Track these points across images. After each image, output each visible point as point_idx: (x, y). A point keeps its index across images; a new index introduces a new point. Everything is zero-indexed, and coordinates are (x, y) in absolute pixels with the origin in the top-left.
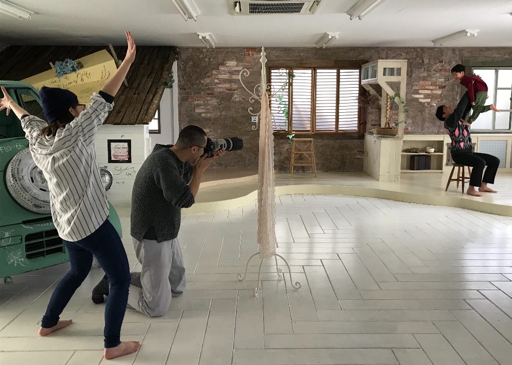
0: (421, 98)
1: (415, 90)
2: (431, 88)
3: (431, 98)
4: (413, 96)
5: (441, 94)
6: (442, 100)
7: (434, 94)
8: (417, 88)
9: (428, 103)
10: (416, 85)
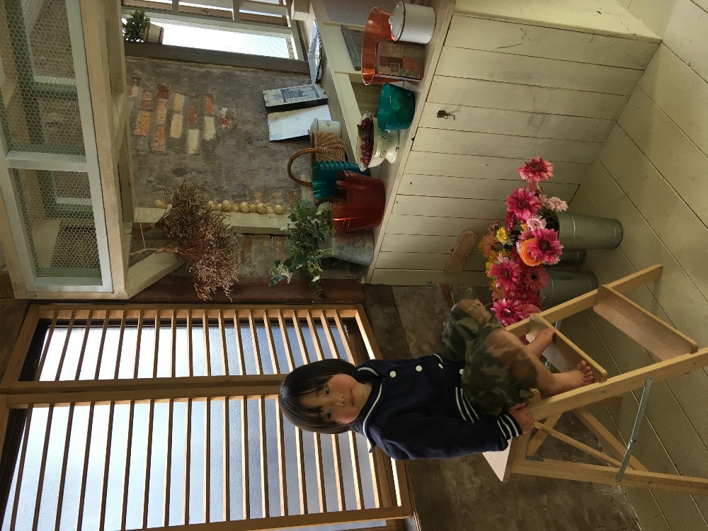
0: (201, 135)
1: (168, 147)
2: (162, 111)
3: (202, 115)
4: (191, 152)
5: (185, 94)
6: (210, 96)
7: (185, 109)
8: (163, 141)
9: (219, 121)
10: (149, 143)
